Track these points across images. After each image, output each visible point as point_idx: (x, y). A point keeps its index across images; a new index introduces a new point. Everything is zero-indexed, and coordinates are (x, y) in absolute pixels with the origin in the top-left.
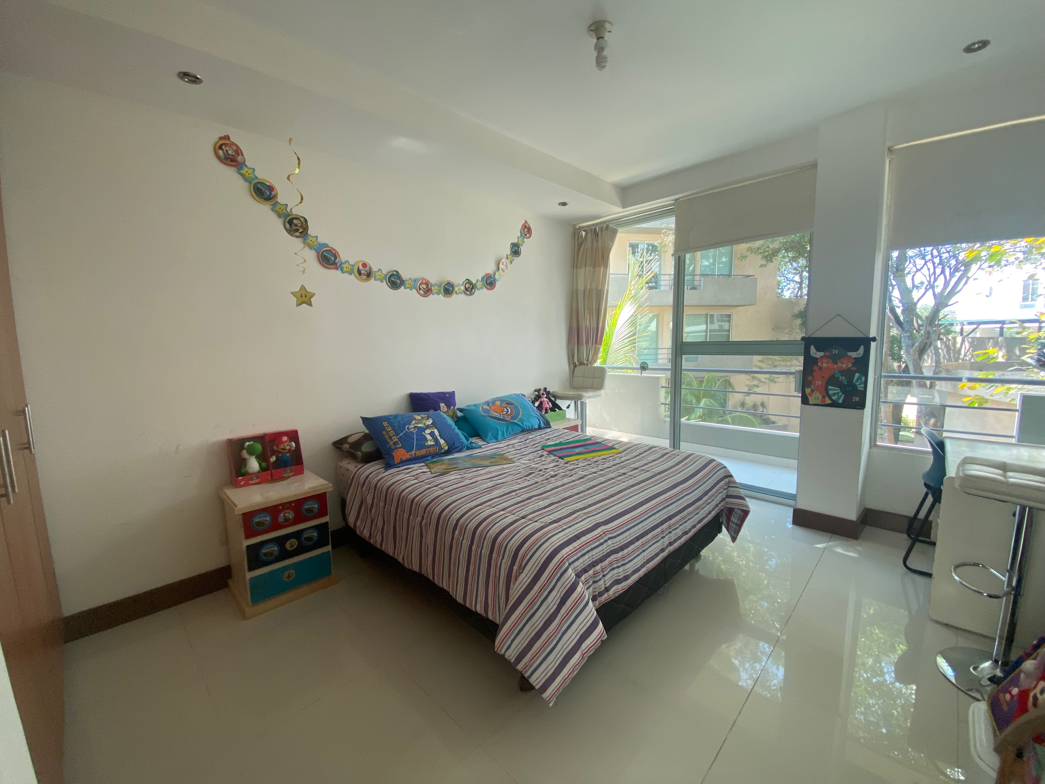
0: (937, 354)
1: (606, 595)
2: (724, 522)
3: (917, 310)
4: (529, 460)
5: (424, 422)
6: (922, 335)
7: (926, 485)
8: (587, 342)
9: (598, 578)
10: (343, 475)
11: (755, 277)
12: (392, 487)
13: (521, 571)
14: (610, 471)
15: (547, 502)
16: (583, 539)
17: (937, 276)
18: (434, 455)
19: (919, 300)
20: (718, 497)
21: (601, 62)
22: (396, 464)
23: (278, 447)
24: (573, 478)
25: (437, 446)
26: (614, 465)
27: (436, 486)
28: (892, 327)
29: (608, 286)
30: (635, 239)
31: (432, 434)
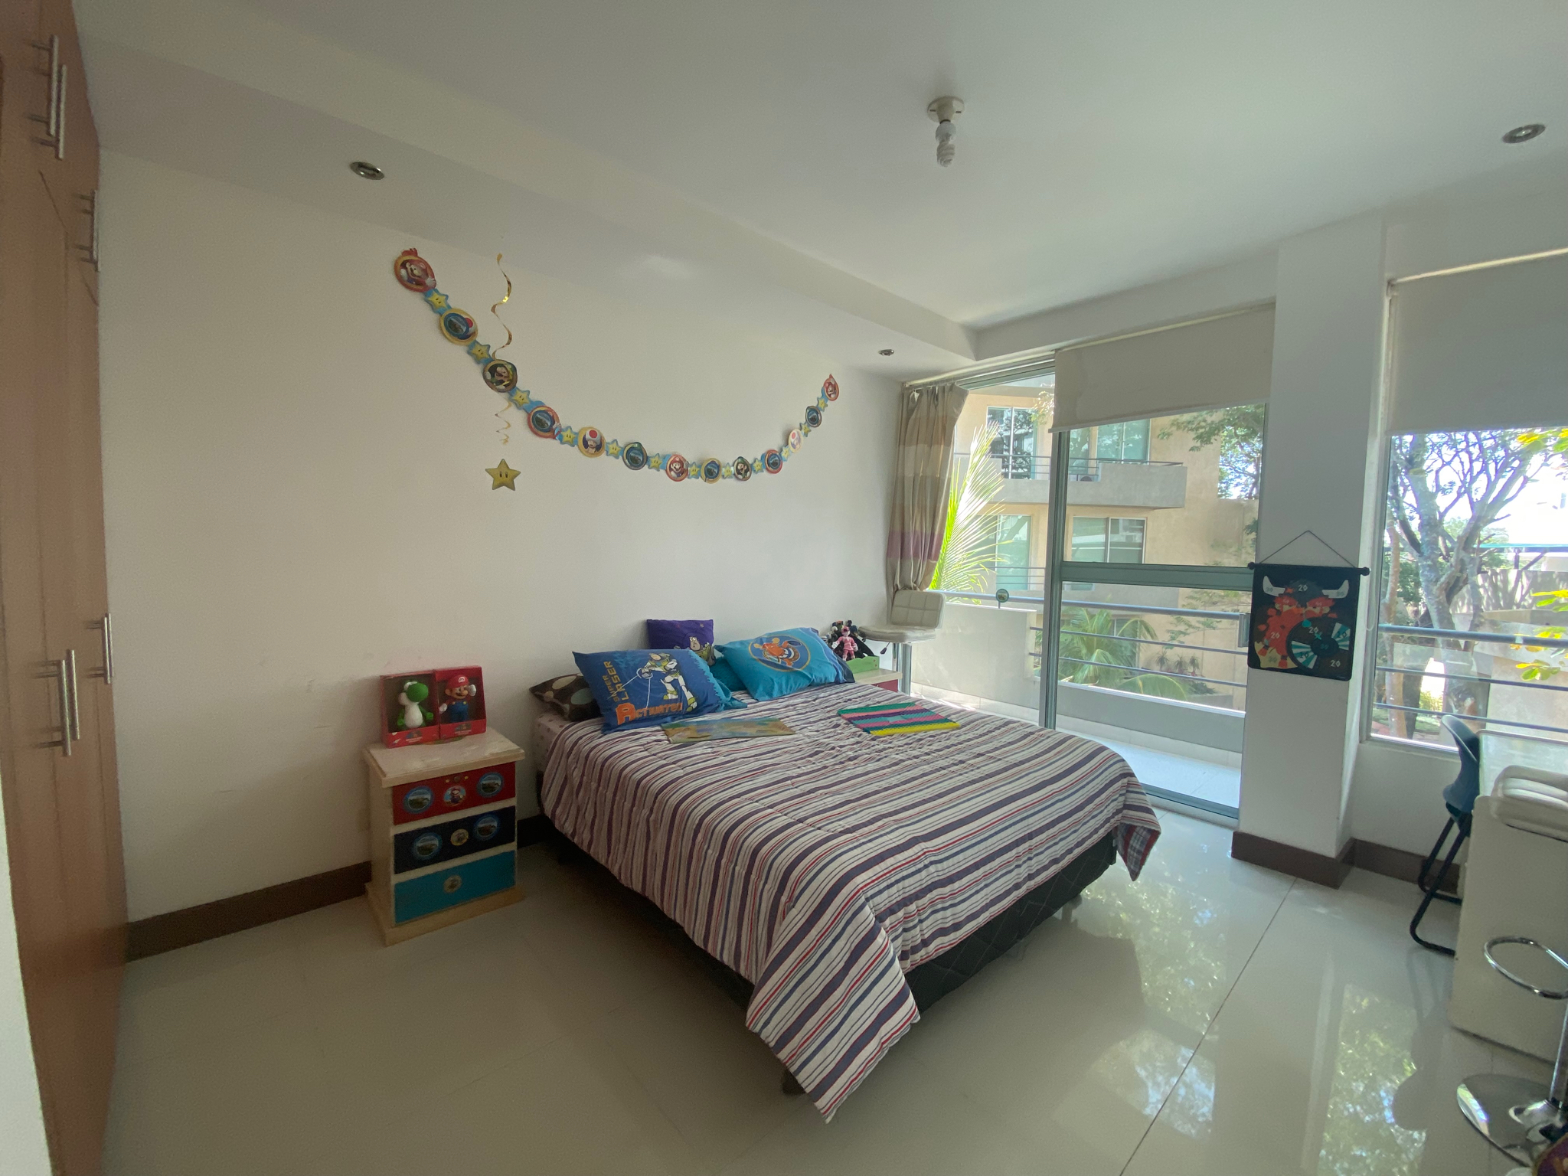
0: (1476, 598)
1: (923, 952)
2: (1120, 847)
3: (1445, 526)
4: (818, 731)
5: (664, 664)
6: (1451, 565)
7: (1449, 806)
8: (916, 555)
9: (911, 924)
10: (542, 738)
11: (1184, 465)
12: (609, 761)
13: (792, 904)
14: (941, 756)
15: (839, 799)
16: (890, 861)
17: (1475, 474)
18: (675, 716)
19: (1447, 510)
20: (1109, 808)
21: (944, 153)
22: (620, 726)
23: (451, 691)
24: (881, 764)
25: (681, 702)
26: (948, 747)
27: (674, 763)
28: (1403, 550)
29: (950, 473)
30: (997, 402)
31: (675, 683)
